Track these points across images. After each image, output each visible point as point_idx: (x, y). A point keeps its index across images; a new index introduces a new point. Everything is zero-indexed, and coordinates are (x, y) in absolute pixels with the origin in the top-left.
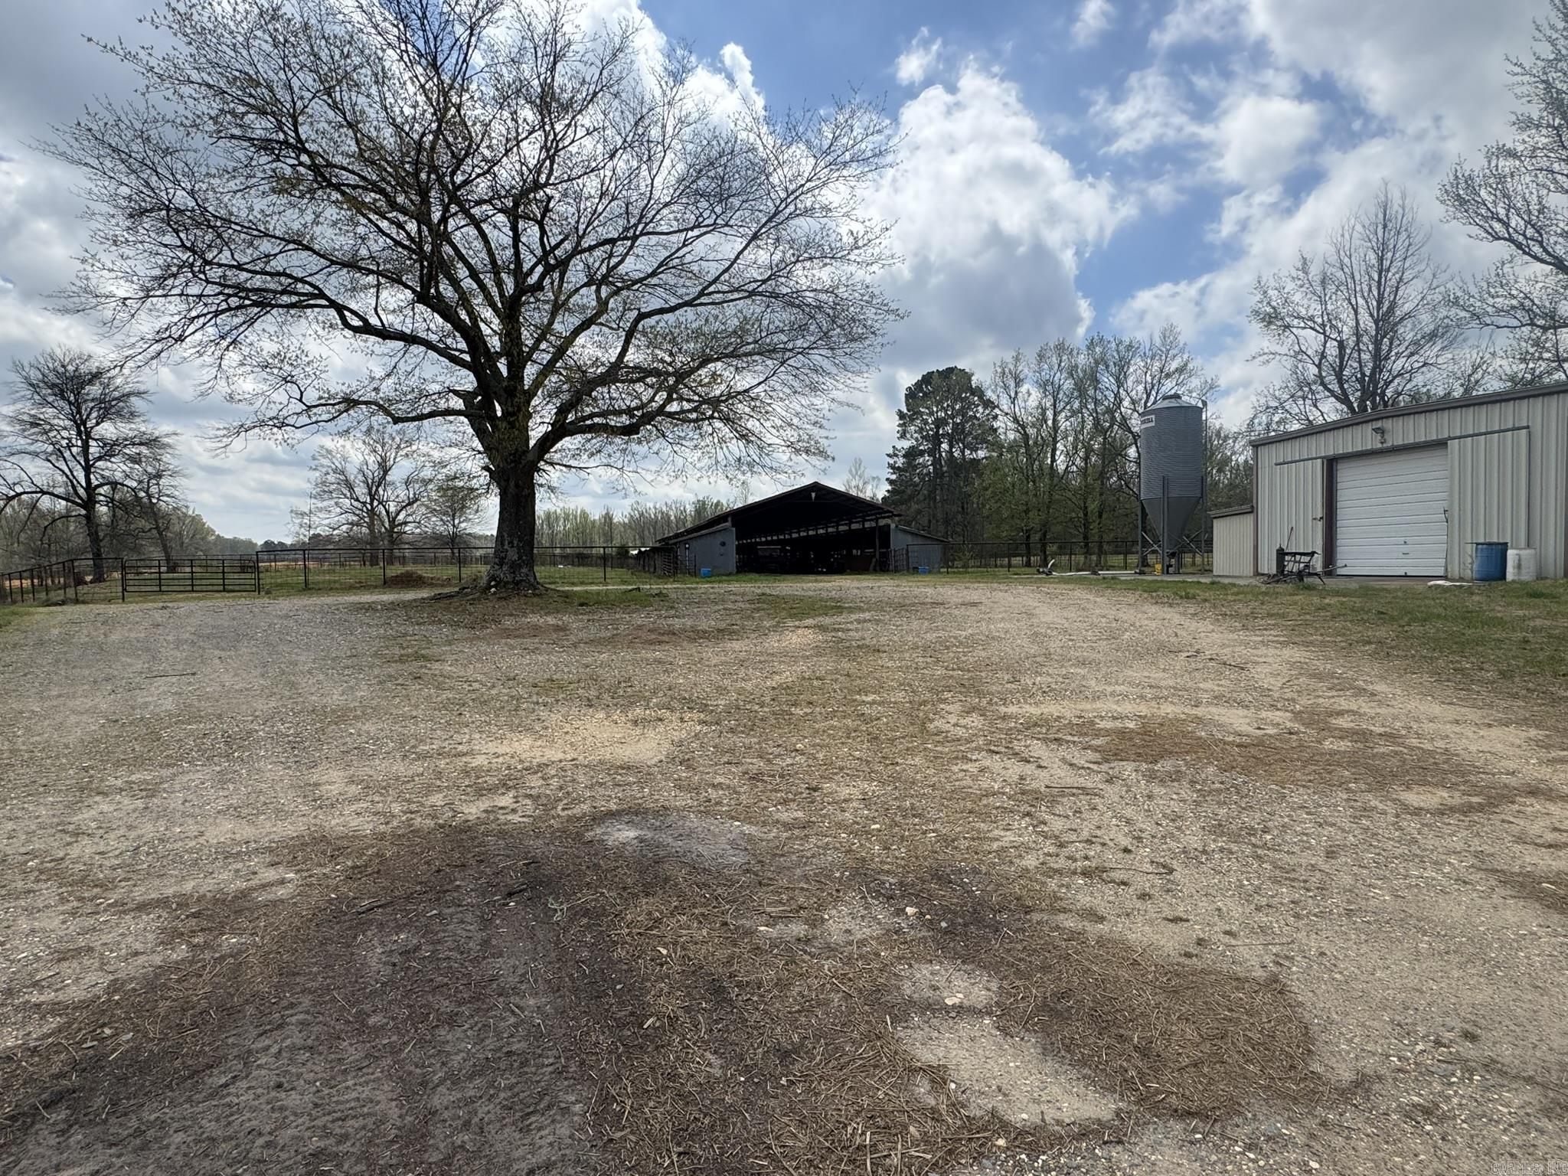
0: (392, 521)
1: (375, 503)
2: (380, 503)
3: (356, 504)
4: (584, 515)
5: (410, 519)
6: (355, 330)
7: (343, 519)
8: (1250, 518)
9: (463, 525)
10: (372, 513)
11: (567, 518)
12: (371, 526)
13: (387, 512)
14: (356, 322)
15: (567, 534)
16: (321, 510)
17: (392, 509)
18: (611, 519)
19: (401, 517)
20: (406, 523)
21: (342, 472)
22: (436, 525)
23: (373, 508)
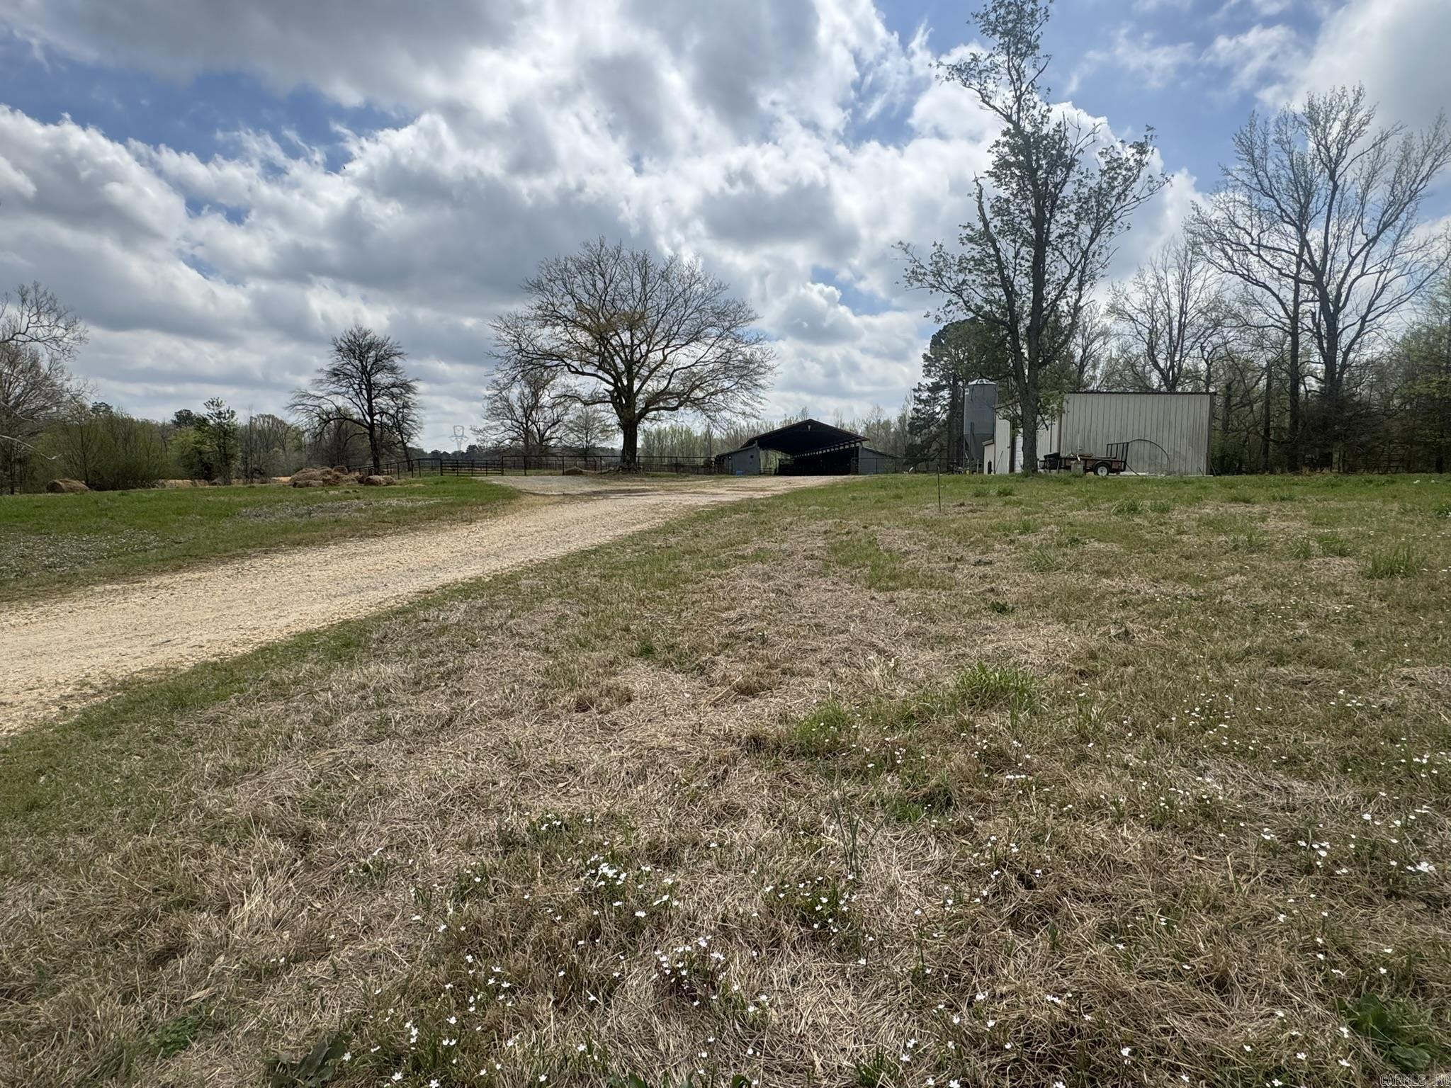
0: (542, 436)
1: (530, 423)
2: (533, 423)
3: (515, 423)
4: (688, 432)
5: (554, 436)
6: (573, 372)
7: (506, 435)
8: (993, 446)
9: (593, 441)
10: (527, 430)
11: (673, 436)
12: (526, 441)
13: (538, 430)
14: (573, 369)
15: (673, 449)
16: (491, 428)
17: (542, 428)
18: (710, 436)
19: (547, 434)
20: (551, 439)
21: (507, 400)
22: (572, 439)
23: (527, 427)
